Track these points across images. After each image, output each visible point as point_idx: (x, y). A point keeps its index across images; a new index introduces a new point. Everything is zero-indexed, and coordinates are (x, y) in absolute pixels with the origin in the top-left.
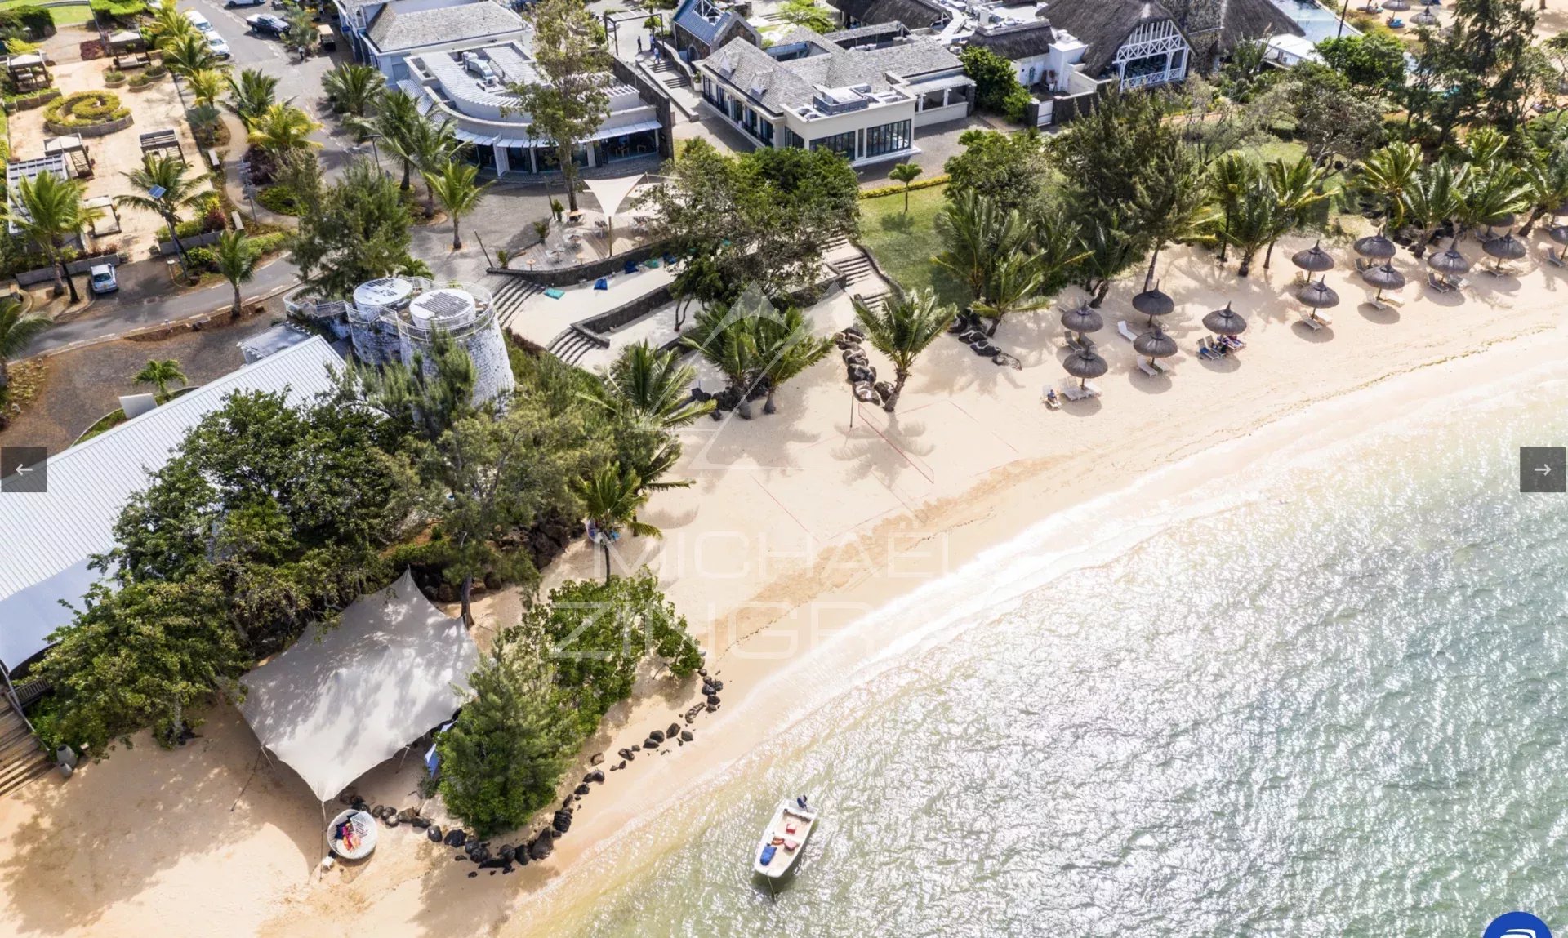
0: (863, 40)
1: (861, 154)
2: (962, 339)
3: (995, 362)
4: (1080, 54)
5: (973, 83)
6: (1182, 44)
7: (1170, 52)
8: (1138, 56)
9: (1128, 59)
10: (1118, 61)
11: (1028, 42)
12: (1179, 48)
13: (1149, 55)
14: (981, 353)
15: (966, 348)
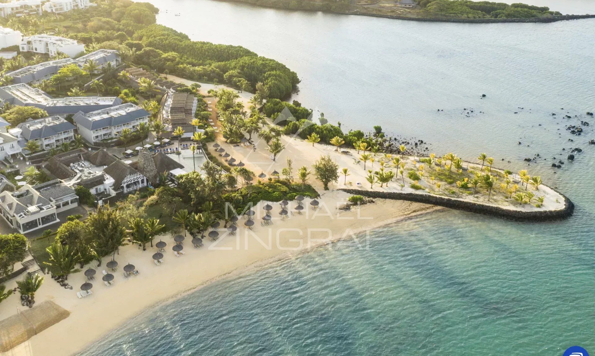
0: (47, 186)
1: (40, 225)
2: (58, 282)
3: (65, 288)
4: (113, 183)
5: (78, 197)
6: (143, 177)
7: (140, 180)
8: (129, 183)
9: (126, 184)
10: (123, 185)
11: (97, 182)
12: (142, 178)
13: (133, 182)
14: (62, 285)
15: (59, 284)
